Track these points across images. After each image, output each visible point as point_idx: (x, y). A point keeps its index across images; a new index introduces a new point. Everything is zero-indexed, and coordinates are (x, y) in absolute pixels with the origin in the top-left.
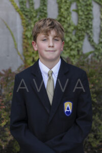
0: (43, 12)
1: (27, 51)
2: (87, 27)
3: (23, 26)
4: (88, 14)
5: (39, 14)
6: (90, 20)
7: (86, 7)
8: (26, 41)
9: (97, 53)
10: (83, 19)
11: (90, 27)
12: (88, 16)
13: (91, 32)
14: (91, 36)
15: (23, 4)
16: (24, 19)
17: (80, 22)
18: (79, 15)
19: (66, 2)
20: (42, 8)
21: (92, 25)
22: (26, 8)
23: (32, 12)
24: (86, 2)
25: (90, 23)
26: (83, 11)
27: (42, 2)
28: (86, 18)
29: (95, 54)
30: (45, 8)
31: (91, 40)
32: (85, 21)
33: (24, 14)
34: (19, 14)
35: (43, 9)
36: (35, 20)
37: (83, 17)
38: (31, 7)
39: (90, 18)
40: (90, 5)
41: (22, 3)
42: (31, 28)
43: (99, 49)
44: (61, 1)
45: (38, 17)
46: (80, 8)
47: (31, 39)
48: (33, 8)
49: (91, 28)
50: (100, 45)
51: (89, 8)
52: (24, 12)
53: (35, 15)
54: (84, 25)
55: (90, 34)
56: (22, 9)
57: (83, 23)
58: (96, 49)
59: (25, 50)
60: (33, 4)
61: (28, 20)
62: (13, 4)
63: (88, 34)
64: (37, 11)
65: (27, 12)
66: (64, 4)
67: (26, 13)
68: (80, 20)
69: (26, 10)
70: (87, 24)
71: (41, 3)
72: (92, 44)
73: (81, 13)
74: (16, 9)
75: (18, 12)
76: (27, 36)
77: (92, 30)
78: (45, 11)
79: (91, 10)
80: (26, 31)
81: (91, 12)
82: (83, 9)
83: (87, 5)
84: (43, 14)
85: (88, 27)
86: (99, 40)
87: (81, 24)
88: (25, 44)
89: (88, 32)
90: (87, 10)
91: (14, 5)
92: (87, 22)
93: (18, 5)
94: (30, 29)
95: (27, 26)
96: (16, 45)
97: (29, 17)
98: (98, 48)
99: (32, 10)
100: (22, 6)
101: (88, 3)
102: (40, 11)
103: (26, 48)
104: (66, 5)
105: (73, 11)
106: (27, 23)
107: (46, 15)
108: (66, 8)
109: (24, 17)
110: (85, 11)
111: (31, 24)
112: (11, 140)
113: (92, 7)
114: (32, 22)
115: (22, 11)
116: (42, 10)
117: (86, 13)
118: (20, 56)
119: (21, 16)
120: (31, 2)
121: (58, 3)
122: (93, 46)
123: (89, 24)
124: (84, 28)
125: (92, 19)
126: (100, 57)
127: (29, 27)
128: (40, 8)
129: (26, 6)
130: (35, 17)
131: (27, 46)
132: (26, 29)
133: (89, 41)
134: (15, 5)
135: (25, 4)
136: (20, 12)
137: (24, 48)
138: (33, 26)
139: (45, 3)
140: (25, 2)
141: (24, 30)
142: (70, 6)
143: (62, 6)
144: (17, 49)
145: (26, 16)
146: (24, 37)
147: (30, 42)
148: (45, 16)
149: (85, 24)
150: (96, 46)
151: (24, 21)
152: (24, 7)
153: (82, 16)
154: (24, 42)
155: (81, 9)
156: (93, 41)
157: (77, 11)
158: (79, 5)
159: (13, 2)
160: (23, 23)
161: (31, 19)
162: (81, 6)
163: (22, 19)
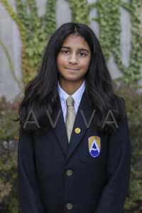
0: (50, 21)
1: (28, 76)
2: (113, 42)
3: (22, 40)
4: (114, 24)
5: (45, 23)
6: (117, 33)
7: (110, 15)
8: (26, 61)
9: (127, 80)
10: (106, 32)
11: (117, 42)
12: (114, 28)
13: (119, 50)
14: (119, 56)
15: (22, 9)
16: (24, 30)
17: (103, 36)
18: (101, 26)
19: (82, 7)
20: (48, 15)
21: (119, 40)
22: (26, 15)
23: (34, 20)
24: (110, 8)
25: (117, 37)
26: (106, 21)
27: (49, 6)
28: (111, 30)
29: (125, 82)
30: (53, 15)
31: (119, 61)
32: (110, 34)
33: (23, 23)
34: (17, 22)
35: (51, 16)
36: (38, 31)
37: (107, 29)
38: (34, 13)
39: (116, 30)
40: (117, 12)
41: (20, 7)
42: (34, 43)
43: (130, 75)
44: (76, 6)
45: (43, 27)
46: (102, 16)
47: (33, 58)
48: (36, 15)
49: (119, 45)
50: (132, 68)
51: (115, 16)
52: (23, 20)
53: (38, 24)
54: (108, 41)
55: (117, 53)
56: (20, 17)
57: (107, 37)
58: (126, 74)
59: (26, 74)
60: (35, 9)
61: (28, 31)
62: (7, 9)
63: (114, 53)
64: (41, 20)
65: (27, 20)
66: (80, 10)
67: (25, 22)
68: (103, 32)
69: (26, 17)
70: (113, 39)
71: (47, 8)
72: (121, 67)
73: (104, 23)
74: (12, 16)
75: (15, 20)
76: (27, 54)
77: (120, 47)
78: (53, 20)
79: (118, 19)
80: (26, 47)
81: (118, 22)
82: (106, 17)
83: (112, 12)
84: (51, 23)
85: (115, 42)
86: (130, 62)
87: (104, 39)
88: (25, 66)
89: (115, 49)
90: (113, 19)
91: (9, 10)
92: (113, 35)
93: (14, 10)
94: (32, 45)
95: (28, 40)
96: (12, 68)
97: (31, 27)
98: (129, 72)
99: (35, 18)
100: (21, 12)
101: (114, 9)
102: (47, 20)
103: (27, 71)
104: (82, 12)
105: (93, 20)
106: (27, 36)
107: (55, 26)
108: (82, 15)
109: (23, 27)
110: (110, 20)
111: (34, 38)
112: (5, 196)
113: (120, 15)
114: (34, 35)
115: (20, 19)
116: (49, 19)
117: (111, 23)
118: (18, 83)
119: (19, 25)
120: (33, 6)
121: (72, 9)
122: (122, 70)
123: (115, 39)
124: (109, 44)
125: (119, 32)
126: (131, 86)
127: (31, 42)
128: (45, 16)
129: (25, 12)
130: (39, 27)
131: (28, 69)
132: (27, 44)
133: (116, 62)
134: (11, 9)
135: (24, 9)
136: (18, 20)
137: (24, 71)
138: (36, 40)
139: (54, 8)
140: (25, 6)
141: (24, 46)
142: (88, 13)
143: (77, 13)
144: (13, 73)
145: (27, 25)
146: (24, 55)
147: (32, 63)
148: (53, 27)
149: (110, 39)
150: (126, 71)
151: (24, 33)
152: (24, 13)
153: (105, 27)
154: (23, 63)
155: (104, 18)
156: (121, 63)
157: (98, 20)
158: (101, 11)
159: (8, 5)
160: (22, 36)
161: (33, 30)
162: (103, 13)
163: (21, 30)
